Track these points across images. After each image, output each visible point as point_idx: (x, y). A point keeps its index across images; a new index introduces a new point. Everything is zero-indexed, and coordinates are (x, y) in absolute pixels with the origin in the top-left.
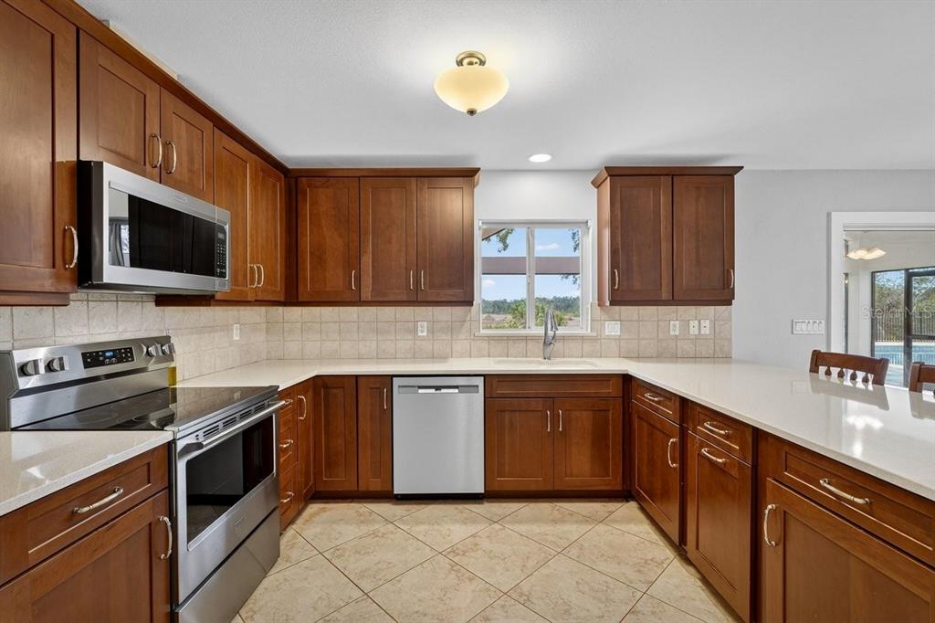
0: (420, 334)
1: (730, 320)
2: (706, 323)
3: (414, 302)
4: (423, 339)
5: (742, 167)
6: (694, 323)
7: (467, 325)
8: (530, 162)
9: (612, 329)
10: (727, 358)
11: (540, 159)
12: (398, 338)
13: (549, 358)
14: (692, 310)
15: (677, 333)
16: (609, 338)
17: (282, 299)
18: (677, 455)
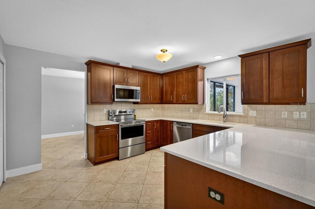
0: (191, 112)
2: (304, 113)
6: (296, 113)
7: (202, 110)
9: (253, 113)
12: (186, 113)
13: (225, 122)
15: (286, 117)
16: (251, 117)
17: (159, 103)
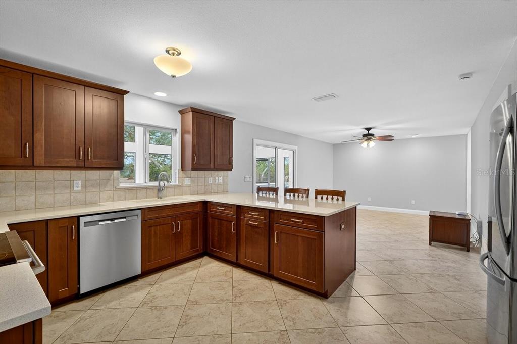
0: (75, 189)
1: (228, 177)
2: (221, 178)
3: (82, 167)
4: (78, 192)
5: (235, 119)
6: (217, 178)
7: (111, 182)
8: (155, 95)
9: (187, 182)
10: (227, 192)
11: (160, 95)
12: (55, 192)
13: (161, 198)
14: (216, 173)
15: (211, 183)
16: (186, 186)
18: (235, 228)
